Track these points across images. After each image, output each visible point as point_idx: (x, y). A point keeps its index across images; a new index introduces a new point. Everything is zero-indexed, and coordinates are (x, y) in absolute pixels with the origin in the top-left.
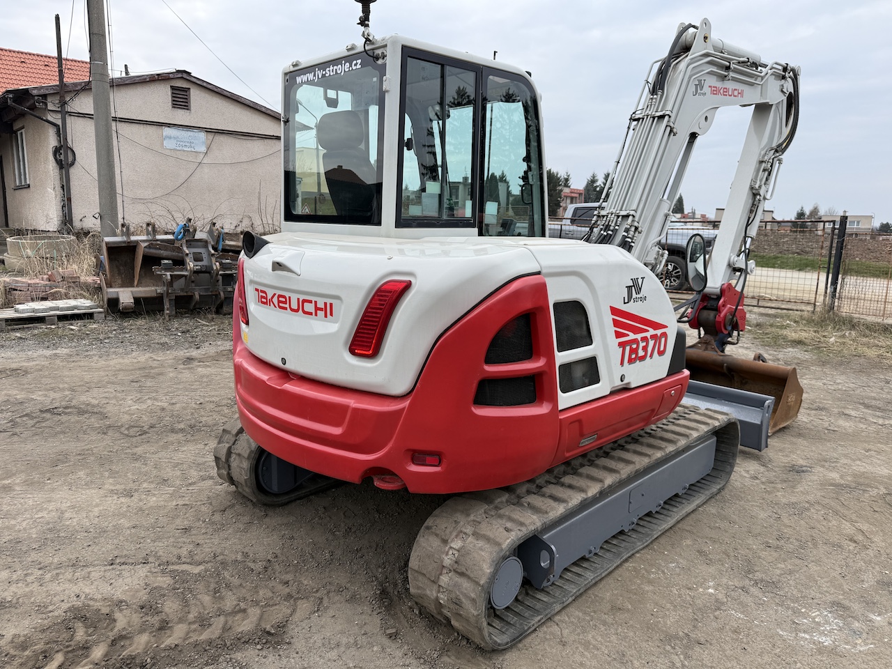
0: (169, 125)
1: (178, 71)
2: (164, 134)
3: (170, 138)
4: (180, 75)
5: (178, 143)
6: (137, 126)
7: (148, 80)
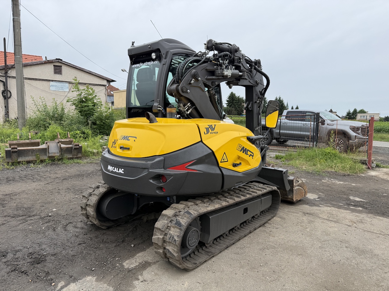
0: (52, 81)
1: (57, 59)
2: (50, 84)
3: (53, 86)
5: (57, 88)
6: (39, 81)
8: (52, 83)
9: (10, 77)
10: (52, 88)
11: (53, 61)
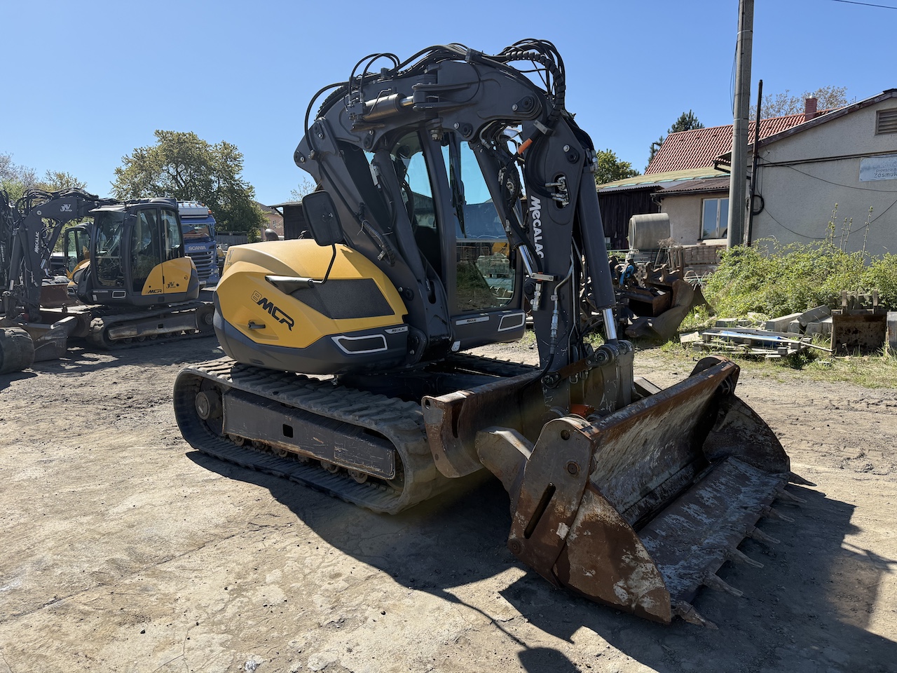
0: (867, 155)
1: (886, 92)
2: (862, 166)
3: (868, 169)
4: (888, 96)
5: (878, 173)
6: (830, 163)
7: (847, 113)
8: (866, 162)
9: (763, 165)
10: (864, 176)
11: (875, 100)
